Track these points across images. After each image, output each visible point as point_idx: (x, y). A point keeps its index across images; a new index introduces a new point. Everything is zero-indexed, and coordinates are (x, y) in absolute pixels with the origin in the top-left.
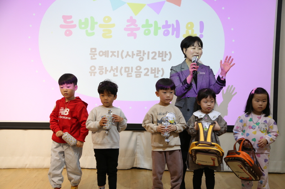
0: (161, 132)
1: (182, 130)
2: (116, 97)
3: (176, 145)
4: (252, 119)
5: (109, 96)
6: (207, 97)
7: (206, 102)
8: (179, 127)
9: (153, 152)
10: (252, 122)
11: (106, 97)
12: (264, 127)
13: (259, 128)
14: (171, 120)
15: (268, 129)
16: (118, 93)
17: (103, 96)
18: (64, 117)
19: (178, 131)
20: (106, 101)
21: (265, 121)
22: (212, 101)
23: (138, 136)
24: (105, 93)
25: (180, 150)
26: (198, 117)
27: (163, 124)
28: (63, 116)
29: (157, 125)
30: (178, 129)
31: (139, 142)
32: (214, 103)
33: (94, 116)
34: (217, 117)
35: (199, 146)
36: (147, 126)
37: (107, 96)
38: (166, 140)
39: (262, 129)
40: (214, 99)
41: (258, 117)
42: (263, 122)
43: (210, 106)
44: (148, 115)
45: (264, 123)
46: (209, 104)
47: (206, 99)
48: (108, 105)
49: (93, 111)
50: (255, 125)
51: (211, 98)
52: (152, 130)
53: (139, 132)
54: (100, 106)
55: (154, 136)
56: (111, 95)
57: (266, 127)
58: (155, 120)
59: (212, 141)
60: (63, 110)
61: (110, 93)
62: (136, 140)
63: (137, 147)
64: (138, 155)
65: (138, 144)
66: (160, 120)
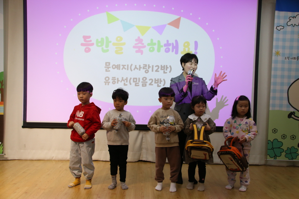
1: (180, 129)
2: (126, 103)
3: (175, 143)
4: (236, 121)
5: (120, 101)
6: (199, 103)
7: (199, 107)
9: (156, 148)
10: (236, 123)
11: (118, 102)
13: (241, 128)
14: (171, 122)
17: (116, 101)
18: (79, 119)
20: (118, 105)
22: (204, 106)
23: (144, 135)
24: (117, 98)
25: (178, 146)
26: (192, 120)
28: (78, 117)
29: (160, 126)
30: (177, 129)
32: (205, 107)
33: (108, 118)
34: (208, 119)
35: (194, 143)
36: (151, 127)
38: (167, 139)
40: (205, 104)
43: (202, 110)
45: (245, 124)
46: (201, 108)
47: (198, 104)
48: (119, 108)
49: (107, 114)
50: (238, 126)
51: (202, 103)
52: (155, 130)
53: (145, 131)
55: (157, 135)
56: (122, 100)
58: (158, 122)
59: (204, 139)
61: (121, 99)
62: (142, 138)
63: (143, 143)
64: (143, 150)
65: (143, 141)
66: (162, 121)
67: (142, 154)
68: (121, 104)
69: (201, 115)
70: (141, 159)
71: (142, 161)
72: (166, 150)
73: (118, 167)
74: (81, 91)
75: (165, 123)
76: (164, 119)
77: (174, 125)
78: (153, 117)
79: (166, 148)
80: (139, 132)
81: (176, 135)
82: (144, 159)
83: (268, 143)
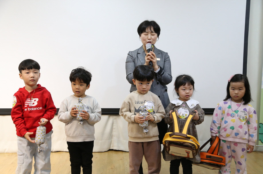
0: (139, 122)
1: (160, 119)
2: (89, 87)
3: (154, 136)
4: (231, 106)
5: (81, 85)
6: (185, 85)
7: (184, 90)
8: (158, 117)
9: (130, 142)
10: (230, 109)
11: (77, 86)
12: (244, 116)
13: (238, 116)
14: (149, 109)
15: (248, 118)
16: (91, 83)
17: (75, 84)
18: (33, 109)
19: (156, 121)
20: (77, 90)
21: (245, 109)
22: (191, 88)
23: (114, 120)
24: (77, 81)
25: (158, 141)
26: (175, 105)
27: (141, 115)
28: (31, 107)
29: (135, 114)
30: (156, 120)
31: (115, 126)
32: (192, 90)
33: (65, 108)
35: (174, 138)
36: (124, 114)
37: (79, 84)
38: (145, 131)
39: (242, 117)
40: (192, 86)
41: (237, 105)
42: (242, 110)
43: (188, 93)
44: (125, 102)
45: (244, 111)
46: (188, 91)
47: (184, 87)
48: (80, 94)
49: (64, 102)
50: (234, 113)
51: (189, 85)
52: (129, 120)
53: (115, 116)
54: (71, 96)
56: (83, 84)
57: (245, 116)
58: (132, 109)
60: (30, 101)
61: (83, 82)
62: (113, 124)
63: (114, 130)
64: (114, 138)
65: (114, 127)
66: (137, 109)
67: (112, 142)
68: (82, 88)
69: (187, 100)
70: (111, 148)
71: (112, 150)
72: (143, 146)
73: (82, 168)
74: (32, 69)
75: (141, 110)
76: (139, 105)
77: (153, 113)
78: (126, 102)
79: (143, 143)
80: (109, 117)
81: (155, 126)
82: (115, 148)
83: (260, 127)
